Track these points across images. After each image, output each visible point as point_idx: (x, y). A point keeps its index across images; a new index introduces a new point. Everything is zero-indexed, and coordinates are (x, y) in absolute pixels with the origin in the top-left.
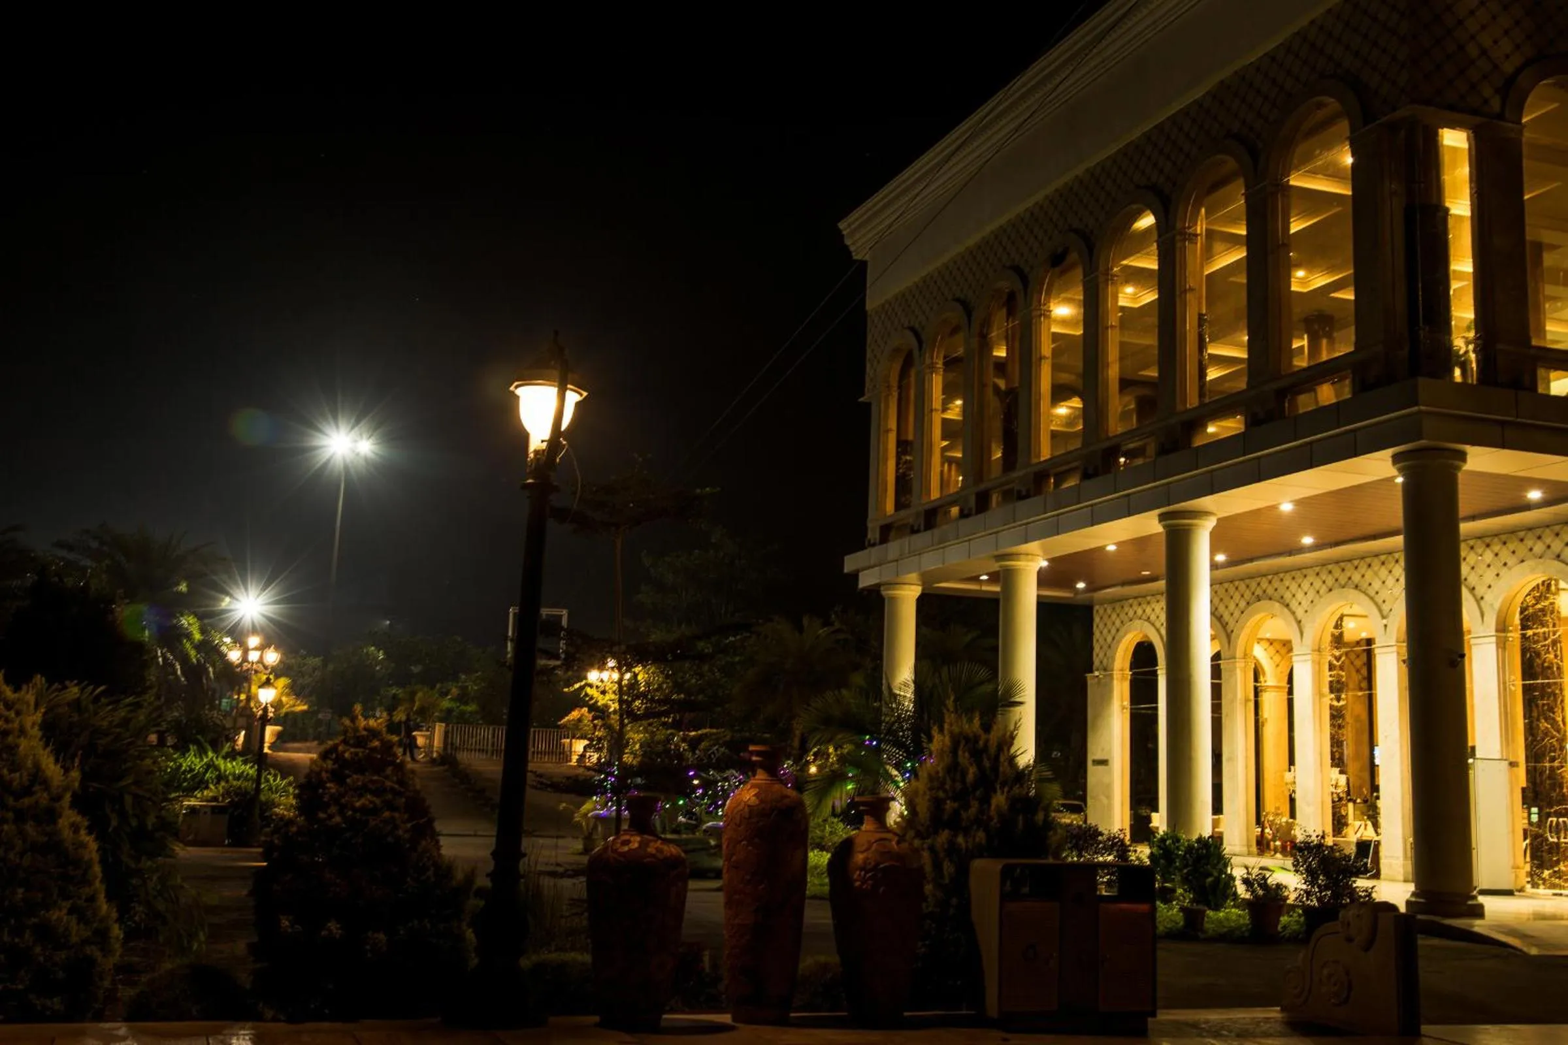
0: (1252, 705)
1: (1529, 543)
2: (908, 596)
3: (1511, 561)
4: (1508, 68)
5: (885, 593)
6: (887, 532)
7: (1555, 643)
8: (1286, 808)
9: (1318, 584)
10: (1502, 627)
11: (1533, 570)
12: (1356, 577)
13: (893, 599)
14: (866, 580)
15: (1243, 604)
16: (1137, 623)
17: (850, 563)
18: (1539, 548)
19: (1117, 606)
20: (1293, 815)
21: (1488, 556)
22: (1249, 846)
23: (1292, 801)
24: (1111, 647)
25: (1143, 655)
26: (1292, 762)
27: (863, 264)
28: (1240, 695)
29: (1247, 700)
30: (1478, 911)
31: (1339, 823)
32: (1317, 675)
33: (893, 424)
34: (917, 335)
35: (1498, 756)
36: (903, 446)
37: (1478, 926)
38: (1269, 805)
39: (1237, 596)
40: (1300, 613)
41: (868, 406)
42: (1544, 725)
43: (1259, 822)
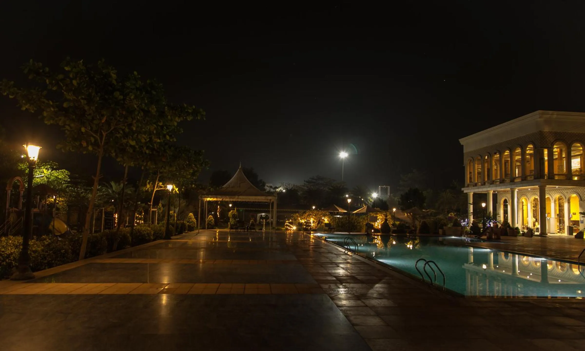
0: (522, 209)
1: (558, 191)
2: (471, 194)
3: (556, 193)
4: (552, 141)
5: (468, 193)
6: (468, 186)
7: (563, 202)
8: (527, 223)
9: (531, 194)
10: (555, 201)
11: (559, 194)
12: (536, 193)
13: (469, 194)
14: (465, 192)
15: (520, 195)
16: (504, 197)
17: (463, 189)
18: (559, 191)
19: (502, 194)
20: (528, 224)
21: (553, 192)
22: (521, 228)
23: (528, 222)
24: (500, 200)
25: (505, 201)
26: (528, 217)
27: (463, 146)
28: (520, 208)
29: (521, 209)
30: (547, 235)
31: (534, 225)
32: (531, 205)
33: (469, 170)
34: (473, 158)
35: (554, 217)
36: (470, 173)
37: (547, 236)
38: (525, 223)
39: (520, 194)
40: (529, 197)
41: (464, 167)
42: (561, 213)
43: (523, 225)
